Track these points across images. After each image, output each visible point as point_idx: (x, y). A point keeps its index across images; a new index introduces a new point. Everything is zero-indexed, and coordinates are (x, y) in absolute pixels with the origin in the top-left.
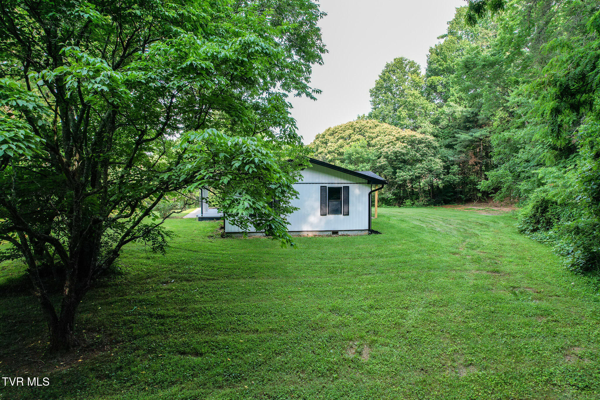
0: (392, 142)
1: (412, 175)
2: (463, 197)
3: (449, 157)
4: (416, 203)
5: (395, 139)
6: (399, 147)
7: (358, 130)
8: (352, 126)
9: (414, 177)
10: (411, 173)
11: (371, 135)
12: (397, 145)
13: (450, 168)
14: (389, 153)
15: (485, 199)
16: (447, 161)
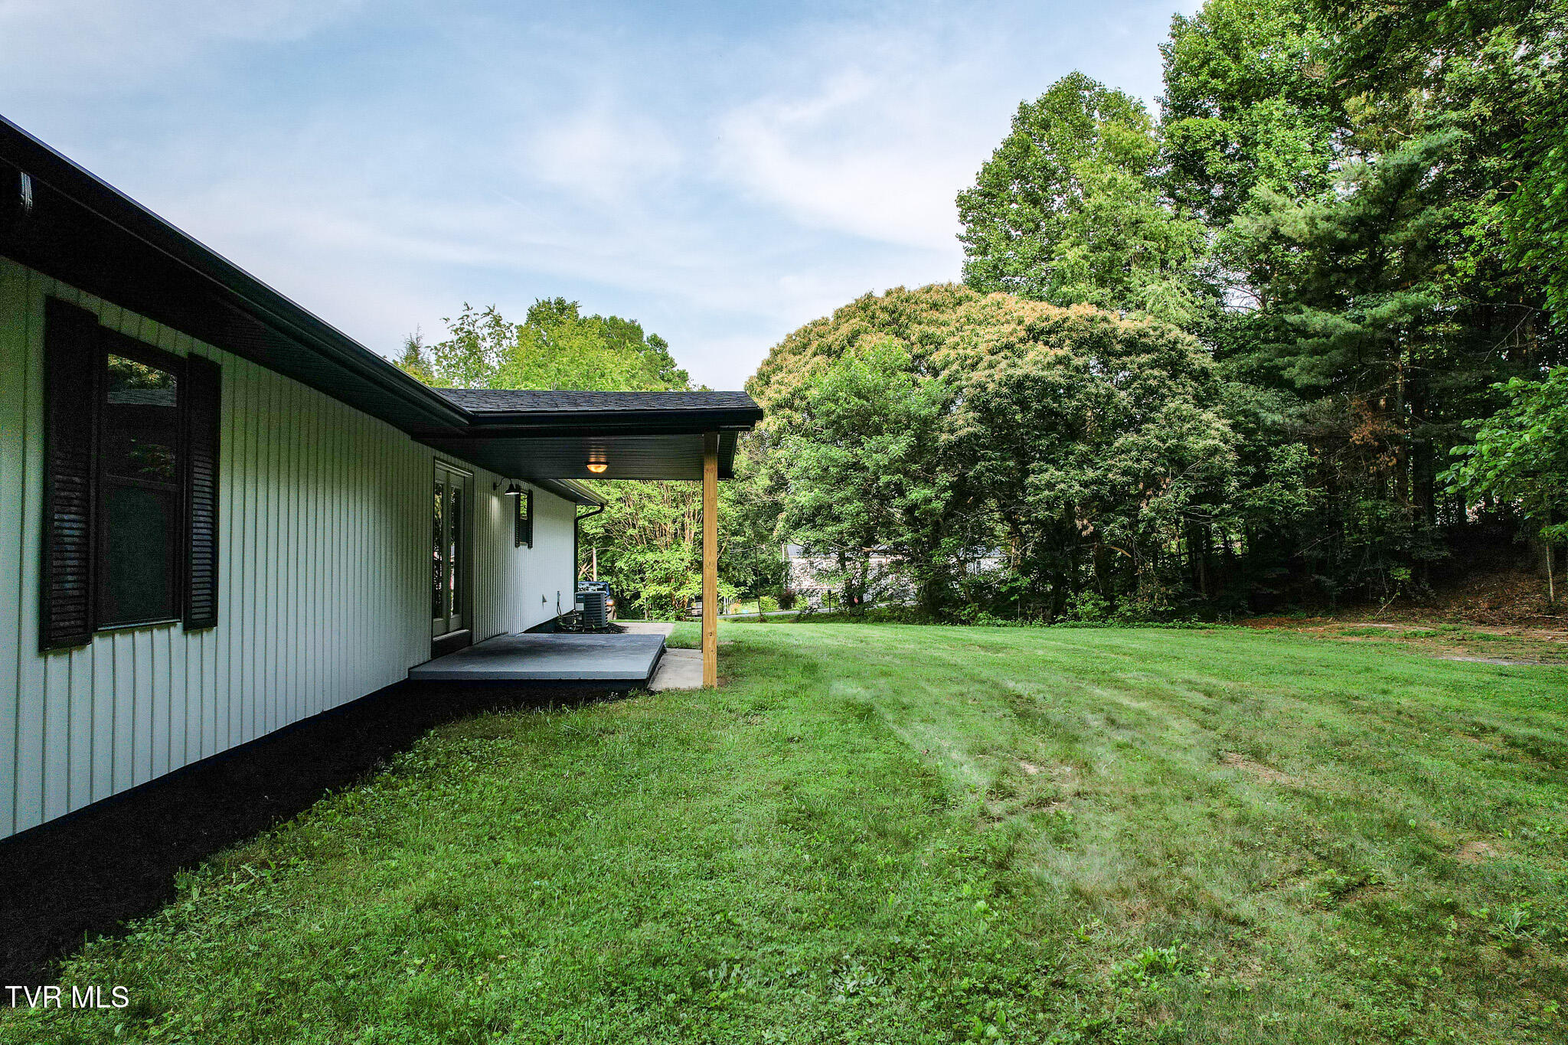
0: (1009, 346)
1: (1096, 482)
2: (1329, 582)
3: (1263, 414)
4: (1124, 608)
5: (1023, 334)
6: (1035, 361)
7: (886, 317)
8: (865, 309)
9: (1105, 491)
10: (1090, 474)
11: (931, 330)
12: (1031, 356)
13: (1268, 458)
14: (991, 387)
15: (1423, 593)
16: (1254, 432)
